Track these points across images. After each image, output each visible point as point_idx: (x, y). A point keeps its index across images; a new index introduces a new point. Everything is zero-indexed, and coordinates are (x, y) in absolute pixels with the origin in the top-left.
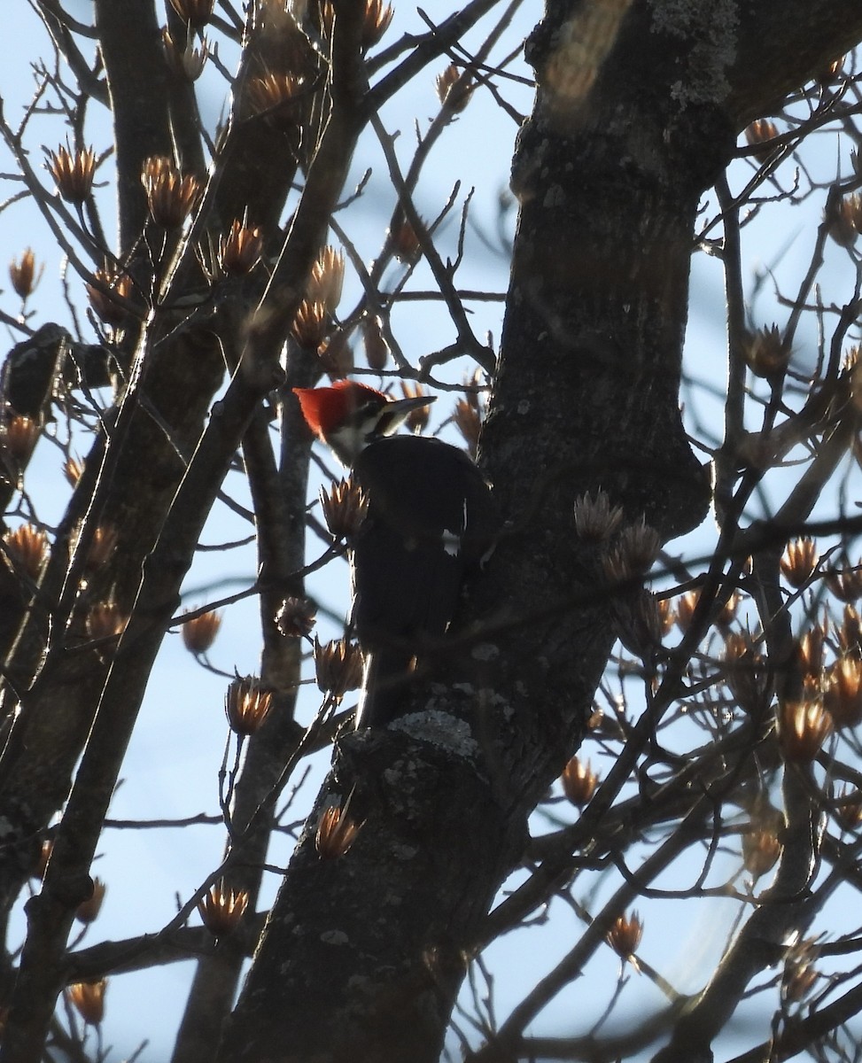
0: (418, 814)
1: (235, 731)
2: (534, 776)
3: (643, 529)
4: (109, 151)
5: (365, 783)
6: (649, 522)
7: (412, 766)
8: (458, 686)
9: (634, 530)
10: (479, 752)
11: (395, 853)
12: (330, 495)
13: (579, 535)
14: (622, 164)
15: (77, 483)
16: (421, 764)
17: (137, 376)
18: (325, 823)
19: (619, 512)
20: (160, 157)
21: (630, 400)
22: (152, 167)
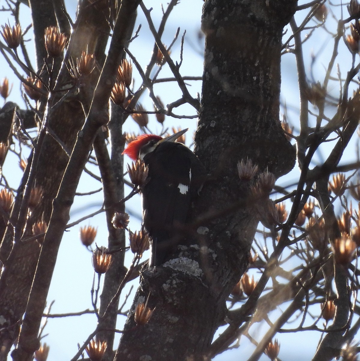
0: (178, 302)
1: (97, 272)
2: (227, 283)
3: (267, 174)
4: (30, 26)
5: (155, 291)
6: (270, 171)
7: (174, 282)
8: (192, 246)
9: (264, 175)
10: (203, 274)
11: (169, 320)
12: (131, 167)
13: (240, 178)
14: (249, 16)
15: (25, 170)
16: (178, 281)
17: (45, 121)
18: (138, 309)
19: (256, 167)
20: (52, 27)
21: (259, 118)
22: (49, 31)
